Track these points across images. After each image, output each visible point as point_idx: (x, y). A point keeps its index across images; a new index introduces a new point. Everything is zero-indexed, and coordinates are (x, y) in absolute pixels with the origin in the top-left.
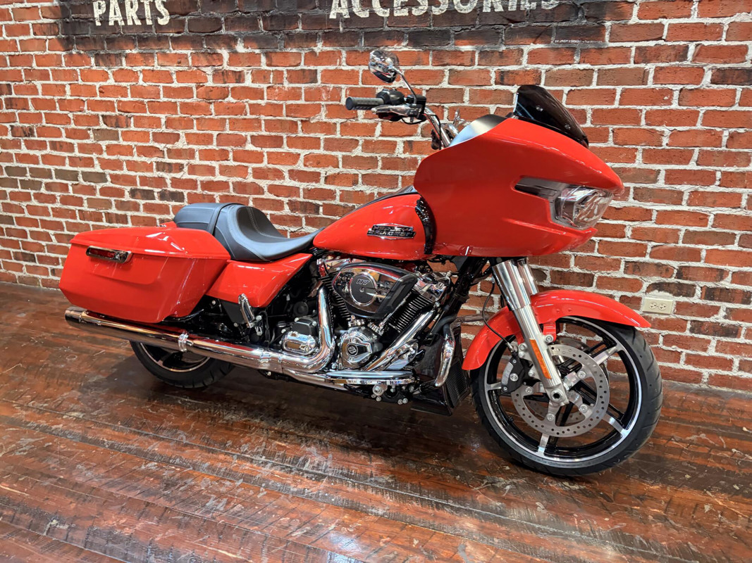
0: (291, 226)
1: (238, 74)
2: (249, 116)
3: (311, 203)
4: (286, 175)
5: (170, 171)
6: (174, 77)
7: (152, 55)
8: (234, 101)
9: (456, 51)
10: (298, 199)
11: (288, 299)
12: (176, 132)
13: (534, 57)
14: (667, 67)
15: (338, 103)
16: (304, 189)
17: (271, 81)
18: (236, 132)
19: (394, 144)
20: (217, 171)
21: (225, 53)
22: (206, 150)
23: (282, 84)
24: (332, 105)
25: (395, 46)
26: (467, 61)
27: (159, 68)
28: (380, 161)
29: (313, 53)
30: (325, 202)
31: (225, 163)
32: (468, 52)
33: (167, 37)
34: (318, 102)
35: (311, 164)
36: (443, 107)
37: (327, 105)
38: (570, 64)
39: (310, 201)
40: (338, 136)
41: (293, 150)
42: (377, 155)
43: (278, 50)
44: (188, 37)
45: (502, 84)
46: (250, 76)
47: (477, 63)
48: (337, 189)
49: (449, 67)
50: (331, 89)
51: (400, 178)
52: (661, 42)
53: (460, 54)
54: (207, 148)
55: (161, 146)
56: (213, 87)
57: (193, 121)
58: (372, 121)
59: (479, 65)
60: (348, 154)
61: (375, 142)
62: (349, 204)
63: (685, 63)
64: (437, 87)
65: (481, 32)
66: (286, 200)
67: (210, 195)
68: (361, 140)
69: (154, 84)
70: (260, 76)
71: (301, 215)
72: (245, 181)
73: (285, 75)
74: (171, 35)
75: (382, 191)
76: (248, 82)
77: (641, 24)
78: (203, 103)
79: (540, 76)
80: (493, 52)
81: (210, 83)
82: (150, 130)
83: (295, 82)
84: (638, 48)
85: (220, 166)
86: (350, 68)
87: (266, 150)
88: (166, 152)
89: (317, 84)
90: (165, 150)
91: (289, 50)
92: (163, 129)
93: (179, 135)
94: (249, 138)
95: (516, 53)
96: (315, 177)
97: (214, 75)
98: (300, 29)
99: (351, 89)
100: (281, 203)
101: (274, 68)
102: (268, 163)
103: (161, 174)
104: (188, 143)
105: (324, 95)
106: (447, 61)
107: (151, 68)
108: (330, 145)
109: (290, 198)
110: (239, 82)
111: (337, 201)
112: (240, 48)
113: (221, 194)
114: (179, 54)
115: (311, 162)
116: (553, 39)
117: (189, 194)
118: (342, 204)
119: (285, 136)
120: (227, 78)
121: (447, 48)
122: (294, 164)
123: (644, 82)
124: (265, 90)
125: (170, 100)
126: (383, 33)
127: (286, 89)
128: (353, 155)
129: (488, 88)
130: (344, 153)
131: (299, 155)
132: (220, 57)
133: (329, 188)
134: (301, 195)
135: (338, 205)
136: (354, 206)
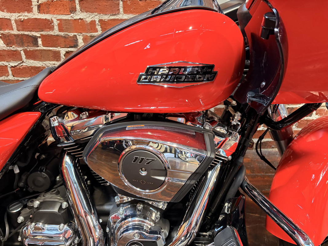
0: (10, 61)
3: (27, 35)
10: (12, 32)
11: (17, 171)
16: (16, 21)
30: (42, 33)
39: (26, 33)
48: (54, 18)
62: (69, 34)
71: (19, 49)
109: (2, 31)
111: (56, 32)
118: (62, 34)
133: (44, 18)
134: (13, 27)
135: (57, 36)
136: (76, 35)
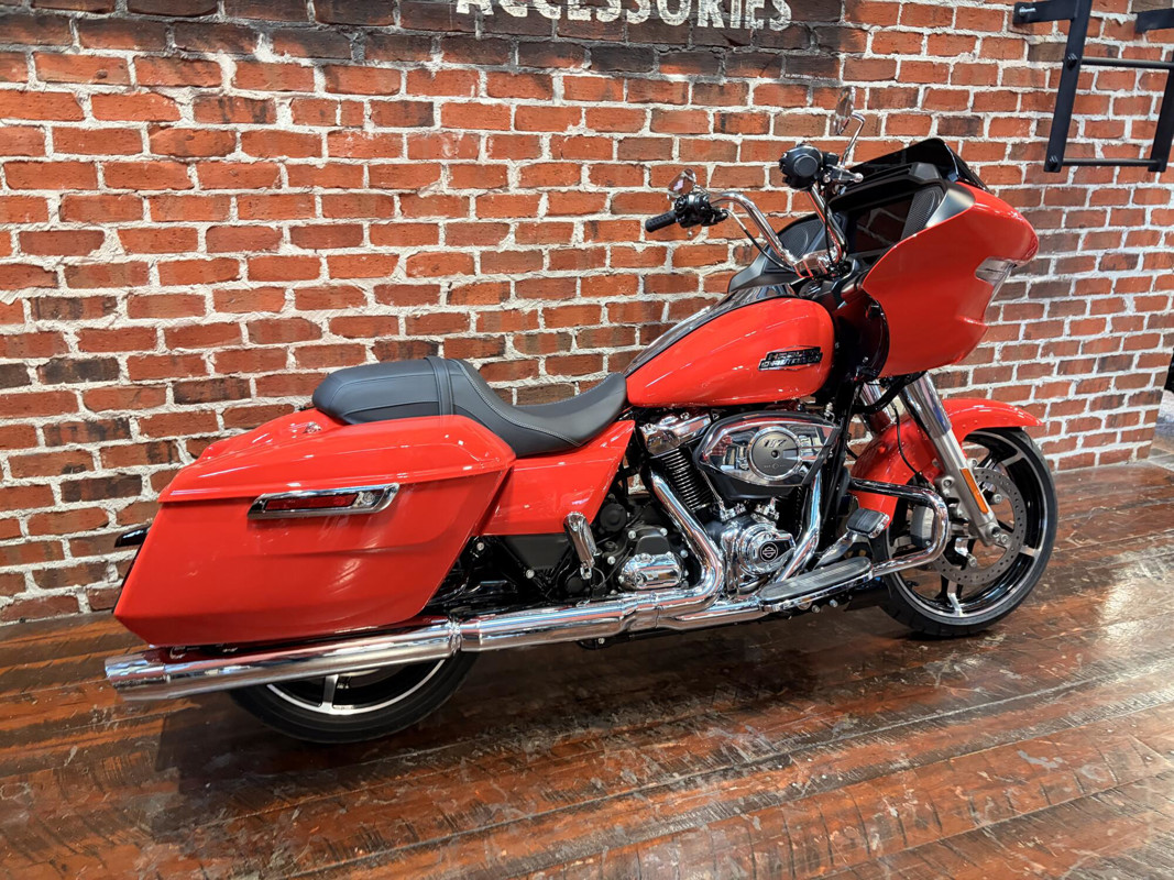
1: (260, 105)
2: (286, 189)
3: (422, 341)
4: (370, 296)
5: (76, 316)
6: (87, 106)
7: (20, 58)
8: (251, 159)
9: (662, 81)
10: (396, 338)
12: (92, 228)
13: (763, 95)
14: (898, 115)
15: (472, 161)
16: (407, 318)
17: (338, 122)
18: (256, 222)
19: (569, 227)
20: (209, 304)
21: (227, 62)
22: (178, 261)
23: (361, 127)
24: (461, 164)
25: (571, 68)
26: (677, 97)
27: (42, 87)
28: (548, 257)
29: (424, 72)
30: (449, 336)
31: (230, 286)
32: (678, 83)
33: (66, 18)
34: (434, 161)
35: (420, 273)
36: (643, 166)
37: (451, 166)
38: (802, 107)
39: (420, 338)
40: (472, 218)
41: (384, 250)
42: (542, 247)
43: (352, 63)
44: (124, 21)
45: (723, 132)
46: (289, 111)
47: (690, 101)
48: (472, 311)
49: (652, 106)
50: (460, 137)
51: (579, 281)
52: (893, 83)
53: (667, 87)
54: (182, 259)
55: (49, 262)
56: (195, 131)
57: (140, 201)
58: (532, 192)
59: (693, 103)
60: (491, 248)
61: (539, 226)
62: (493, 335)
63: (916, 109)
64: (635, 135)
65: (694, 55)
66: (369, 342)
67: (192, 355)
68: (514, 223)
69: (24, 122)
70: (310, 110)
72: (278, 316)
73: (368, 110)
74: (80, 14)
75: (549, 306)
76: (284, 121)
77: (875, 60)
78: (169, 164)
79: (768, 122)
80: (711, 85)
81: (187, 121)
82: (12, 226)
83: (389, 124)
84: (872, 90)
85: (217, 293)
86: (493, 101)
87: (324, 253)
88: (61, 276)
89: (432, 129)
90: (61, 269)
91: (375, 63)
92: (54, 222)
93: (101, 234)
94: (287, 234)
95: (739, 88)
96: (431, 294)
97: (195, 105)
98: (397, 27)
99: (497, 138)
100: (361, 349)
101: (343, 97)
102: (331, 278)
103: (46, 324)
104: (128, 252)
105: (446, 148)
106: (650, 95)
107: (20, 87)
108: (457, 235)
109: (378, 338)
110: (264, 122)
111: (472, 332)
112: (264, 52)
113: (218, 349)
114: (100, 58)
115: (420, 269)
116: (783, 71)
117: (131, 361)
118: (481, 335)
119: (366, 224)
120: (233, 112)
121: (648, 75)
122: (387, 274)
123: (877, 134)
124: (325, 138)
125: (74, 157)
126: (552, 46)
127: (370, 137)
128: (500, 251)
129: (704, 137)
130: (484, 248)
131: (397, 256)
132: (214, 70)
133: (456, 311)
134: (400, 329)
135: (474, 339)
136: (503, 336)
